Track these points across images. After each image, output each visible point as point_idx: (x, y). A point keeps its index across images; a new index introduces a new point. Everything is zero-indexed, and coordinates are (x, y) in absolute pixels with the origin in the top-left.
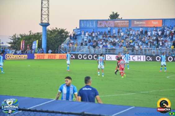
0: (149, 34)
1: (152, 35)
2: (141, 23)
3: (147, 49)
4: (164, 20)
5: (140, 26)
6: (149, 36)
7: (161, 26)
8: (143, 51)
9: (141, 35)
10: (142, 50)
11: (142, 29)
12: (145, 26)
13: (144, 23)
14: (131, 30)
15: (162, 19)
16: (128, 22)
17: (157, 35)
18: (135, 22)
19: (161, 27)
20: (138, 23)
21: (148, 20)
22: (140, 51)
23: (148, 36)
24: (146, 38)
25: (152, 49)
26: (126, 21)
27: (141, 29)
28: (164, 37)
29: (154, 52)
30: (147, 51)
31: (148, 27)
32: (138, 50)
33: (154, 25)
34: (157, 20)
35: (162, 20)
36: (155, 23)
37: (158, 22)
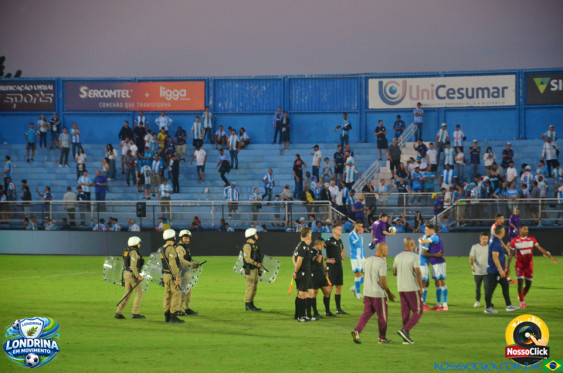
2: (110, 93)
4: (211, 85)
5: (106, 106)
7: (200, 106)
12: (130, 106)
13: (124, 93)
15: (206, 81)
16: (49, 91)
18: (84, 92)
20: (96, 93)
21: (140, 81)
26: (40, 87)
33: (169, 105)
34: (178, 83)
35: (203, 83)
37: (185, 91)
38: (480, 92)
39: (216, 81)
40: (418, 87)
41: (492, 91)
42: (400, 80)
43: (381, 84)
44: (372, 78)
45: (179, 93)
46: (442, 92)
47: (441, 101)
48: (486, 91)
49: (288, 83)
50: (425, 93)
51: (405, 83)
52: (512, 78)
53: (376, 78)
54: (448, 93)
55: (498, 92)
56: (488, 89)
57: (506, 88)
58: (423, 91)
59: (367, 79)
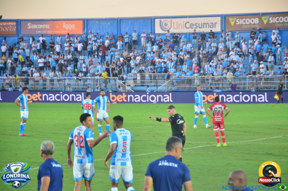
0: (57, 48)
1: (64, 51)
2: (41, 26)
3: (55, 78)
4: (86, 22)
5: (39, 32)
6: (58, 54)
7: (81, 32)
8: (48, 82)
9: (42, 51)
10: (45, 80)
11: (44, 38)
12: (50, 32)
13: (47, 26)
14: (20, 42)
15: (84, 20)
16: (14, 26)
17: (75, 52)
18: (30, 26)
19: (80, 36)
20: (35, 26)
21: (54, 20)
22: (41, 82)
23: (55, 52)
24: (53, 56)
25: (65, 79)
26: (10, 23)
27: (41, 39)
28: (87, 54)
29: (69, 85)
30: (56, 82)
31: (56, 36)
32: (38, 81)
33: (67, 32)
34: (72, 21)
35: (82, 21)
36: (68, 28)
37: (74, 25)
38: (205, 25)
39: (88, 20)
40: (177, 23)
41: (210, 25)
42: (169, 20)
43: (160, 21)
44: (157, 18)
45: (71, 26)
46: (188, 25)
47: (187, 30)
48: (207, 25)
49: (119, 21)
50: (180, 26)
51: (171, 21)
52: (219, 18)
53: (158, 18)
54: (190, 26)
55: (213, 25)
56: (208, 23)
57: (216, 23)
58: (179, 24)
59: (154, 19)
